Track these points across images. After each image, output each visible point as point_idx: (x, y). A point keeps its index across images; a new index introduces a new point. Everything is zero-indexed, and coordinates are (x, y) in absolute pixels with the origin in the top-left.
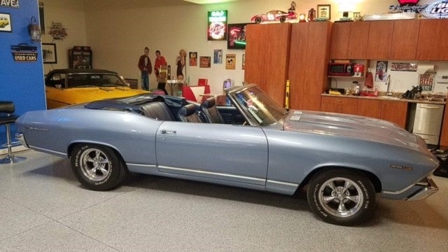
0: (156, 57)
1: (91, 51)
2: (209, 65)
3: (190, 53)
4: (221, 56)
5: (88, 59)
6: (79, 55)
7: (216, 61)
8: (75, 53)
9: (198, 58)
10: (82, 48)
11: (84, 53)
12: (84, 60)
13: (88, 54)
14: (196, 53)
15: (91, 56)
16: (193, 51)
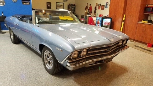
0: (89, 7)
1: (75, 6)
2: (104, 9)
3: (99, 4)
4: (108, 5)
5: (74, 8)
6: (71, 7)
7: (106, 7)
8: (69, 6)
9: (101, 6)
10: (72, 4)
11: (73, 6)
12: (72, 9)
13: (74, 6)
14: (100, 4)
15: (75, 7)
16: (100, 3)
